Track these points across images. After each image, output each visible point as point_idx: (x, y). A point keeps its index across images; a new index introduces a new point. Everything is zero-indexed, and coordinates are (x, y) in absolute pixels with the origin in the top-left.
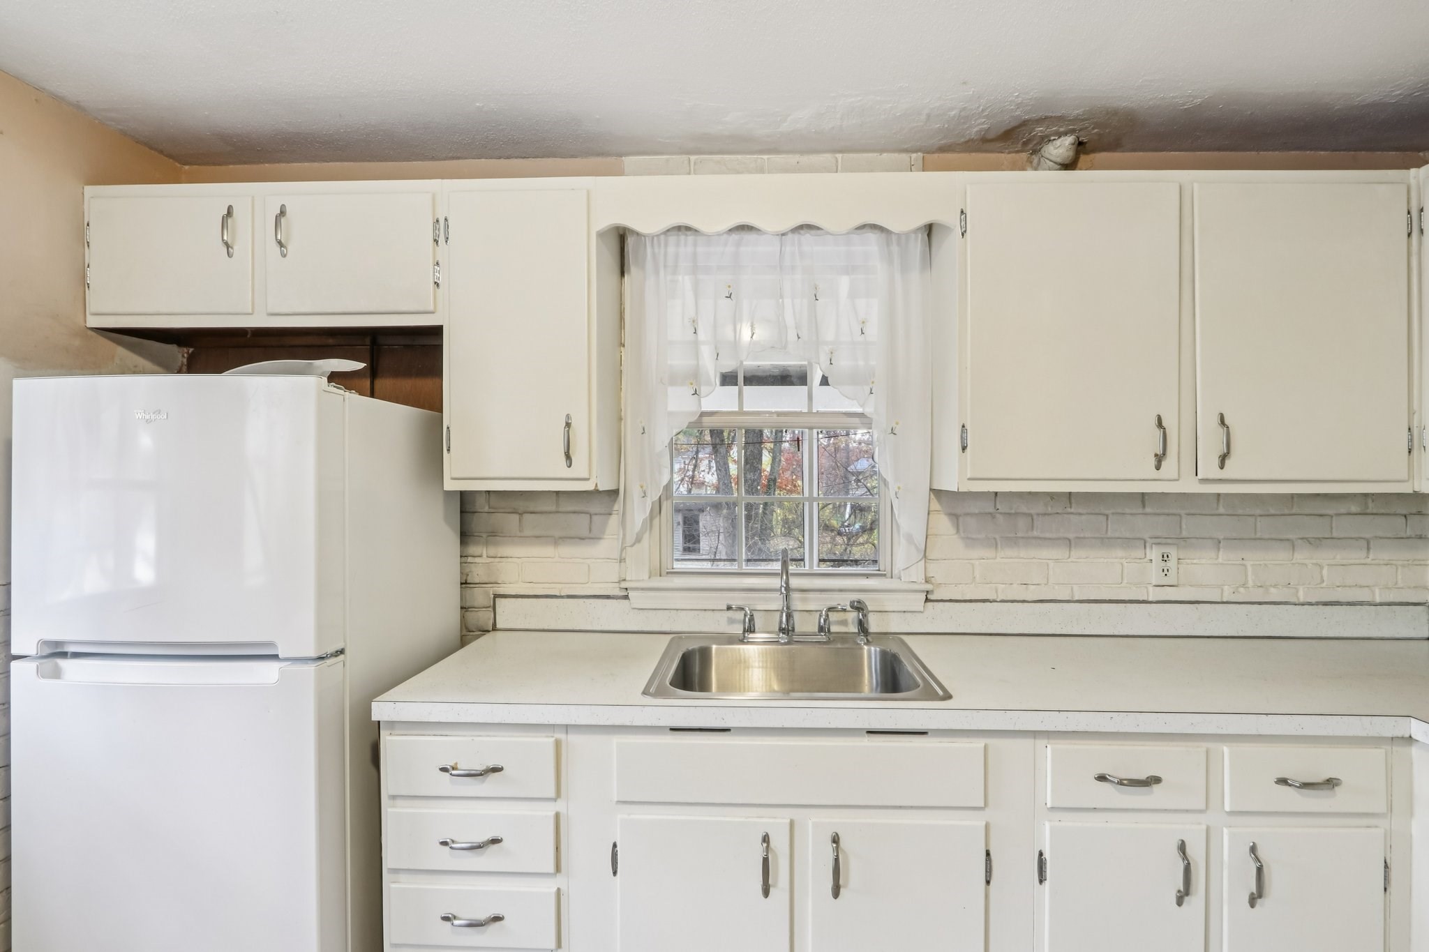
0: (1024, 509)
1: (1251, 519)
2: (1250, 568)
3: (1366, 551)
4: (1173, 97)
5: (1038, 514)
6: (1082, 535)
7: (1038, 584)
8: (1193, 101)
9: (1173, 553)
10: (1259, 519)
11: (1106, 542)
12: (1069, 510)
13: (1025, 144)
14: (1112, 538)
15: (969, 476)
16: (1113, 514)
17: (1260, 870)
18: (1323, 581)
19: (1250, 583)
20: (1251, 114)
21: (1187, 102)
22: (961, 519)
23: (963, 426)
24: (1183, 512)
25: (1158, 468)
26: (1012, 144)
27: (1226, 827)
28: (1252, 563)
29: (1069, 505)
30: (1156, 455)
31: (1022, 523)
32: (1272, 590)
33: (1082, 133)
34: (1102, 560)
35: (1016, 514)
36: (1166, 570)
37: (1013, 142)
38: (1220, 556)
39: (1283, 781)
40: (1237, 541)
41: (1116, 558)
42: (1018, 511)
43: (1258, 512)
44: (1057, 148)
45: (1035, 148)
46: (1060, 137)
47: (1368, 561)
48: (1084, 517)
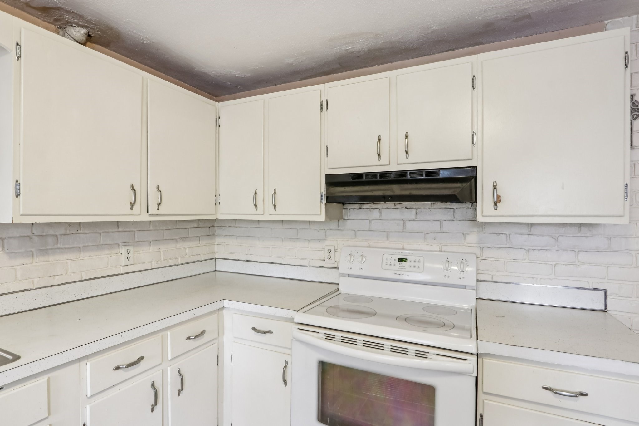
0: (51, 232)
1: (162, 231)
2: (162, 253)
3: (199, 241)
4: (140, 35)
5: (61, 235)
6: (87, 245)
7: (61, 275)
8: (147, 41)
9: (132, 249)
10: (165, 231)
11: (99, 247)
12: (79, 231)
13: (56, 20)
14: (102, 245)
15: (21, 213)
16: (103, 232)
17: (182, 379)
18: (186, 255)
19: (162, 259)
20: (168, 58)
21: (145, 40)
22: (6, 241)
23: (17, 181)
24: (135, 230)
25: (132, 209)
26: (47, 17)
27: (169, 367)
28: (162, 250)
29: (80, 229)
30: (131, 203)
31: (50, 240)
32: (170, 260)
33: (91, 30)
34: (98, 256)
35: (46, 235)
36: (128, 258)
37: (48, 16)
38: (151, 249)
39: (189, 338)
40: (157, 241)
41: (105, 255)
42: (48, 234)
43: (165, 228)
44: (76, 32)
45: (61, 25)
46: (78, 27)
47: (199, 245)
48: (88, 235)
